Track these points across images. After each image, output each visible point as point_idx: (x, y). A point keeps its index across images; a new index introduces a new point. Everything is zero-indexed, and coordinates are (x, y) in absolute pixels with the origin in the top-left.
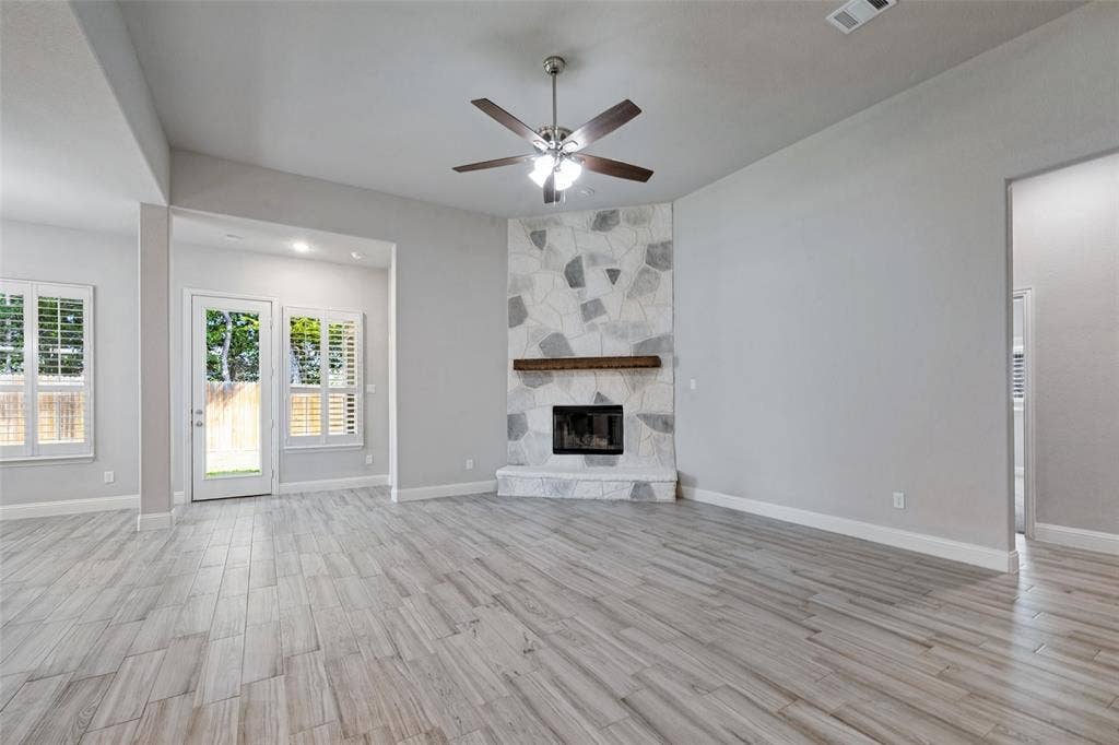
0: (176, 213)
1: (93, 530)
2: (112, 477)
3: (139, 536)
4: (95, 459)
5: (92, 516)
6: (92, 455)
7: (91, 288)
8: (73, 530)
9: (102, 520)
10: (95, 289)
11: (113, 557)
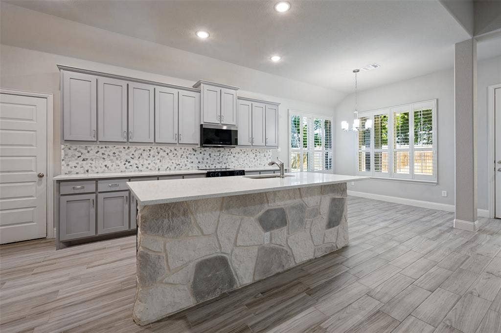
0: (477, 40)
1: (432, 220)
2: (446, 194)
3: (454, 231)
4: (437, 184)
5: (435, 211)
6: (436, 182)
7: (436, 100)
8: (424, 216)
9: (439, 215)
10: (437, 100)
11: (434, 239)
